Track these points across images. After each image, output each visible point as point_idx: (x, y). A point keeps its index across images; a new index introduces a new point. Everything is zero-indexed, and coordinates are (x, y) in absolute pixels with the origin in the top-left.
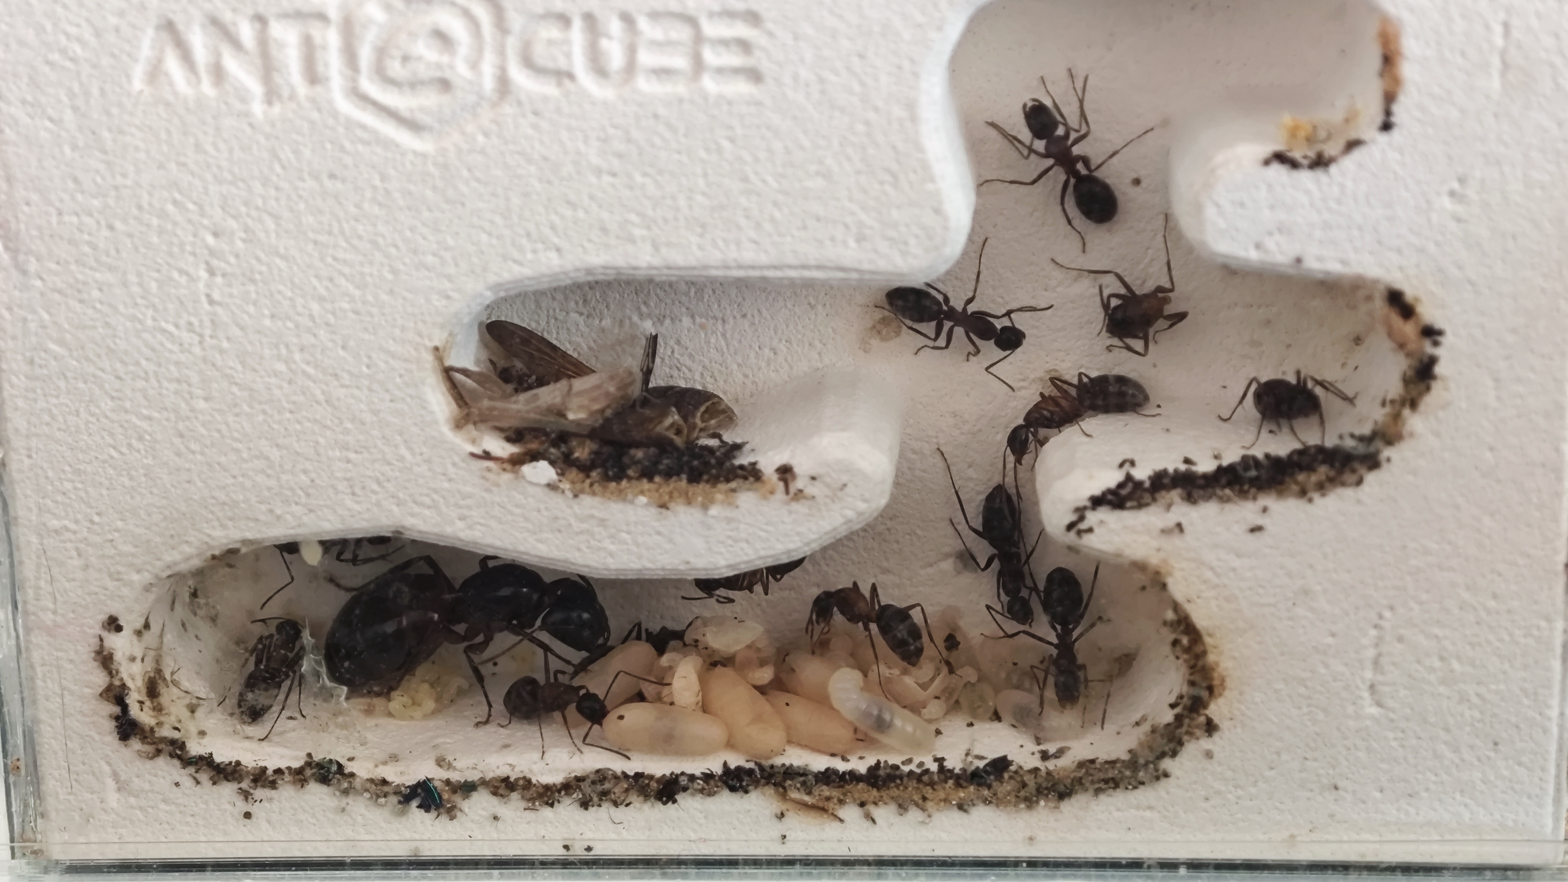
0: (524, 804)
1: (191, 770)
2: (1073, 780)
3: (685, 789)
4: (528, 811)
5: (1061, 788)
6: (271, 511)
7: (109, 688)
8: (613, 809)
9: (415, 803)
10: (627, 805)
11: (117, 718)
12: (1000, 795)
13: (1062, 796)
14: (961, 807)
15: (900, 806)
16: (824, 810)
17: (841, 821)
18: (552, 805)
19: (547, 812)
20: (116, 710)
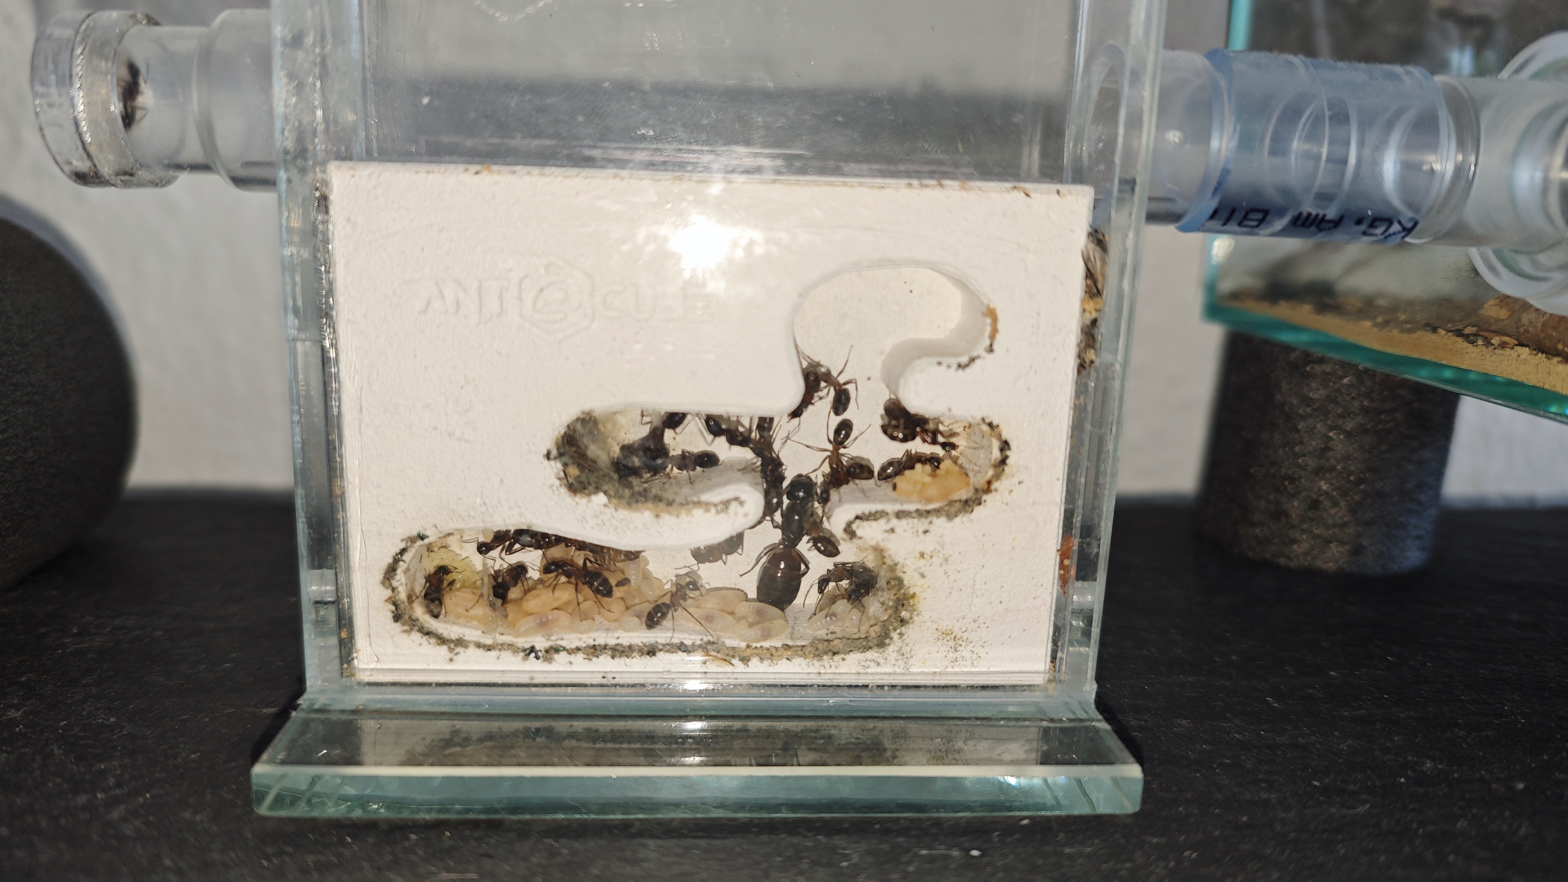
0: (585, 656)
1: (427, 637)
2: (840, 647)
3: (661, 650)
4: (586, 660)
6: (469, 516)
7: (390, 598)
8: (626, 659)
9: (533, 655)
10: (633, 658)
11: (393, 612)
12: (807, 653)
13: (834, 654)
14: (788, 659)
15: (761, 658)
16: (725, 660)
17: (733, 665)
18: (598, 657)
19: (595, 659)
20: (393, 608)
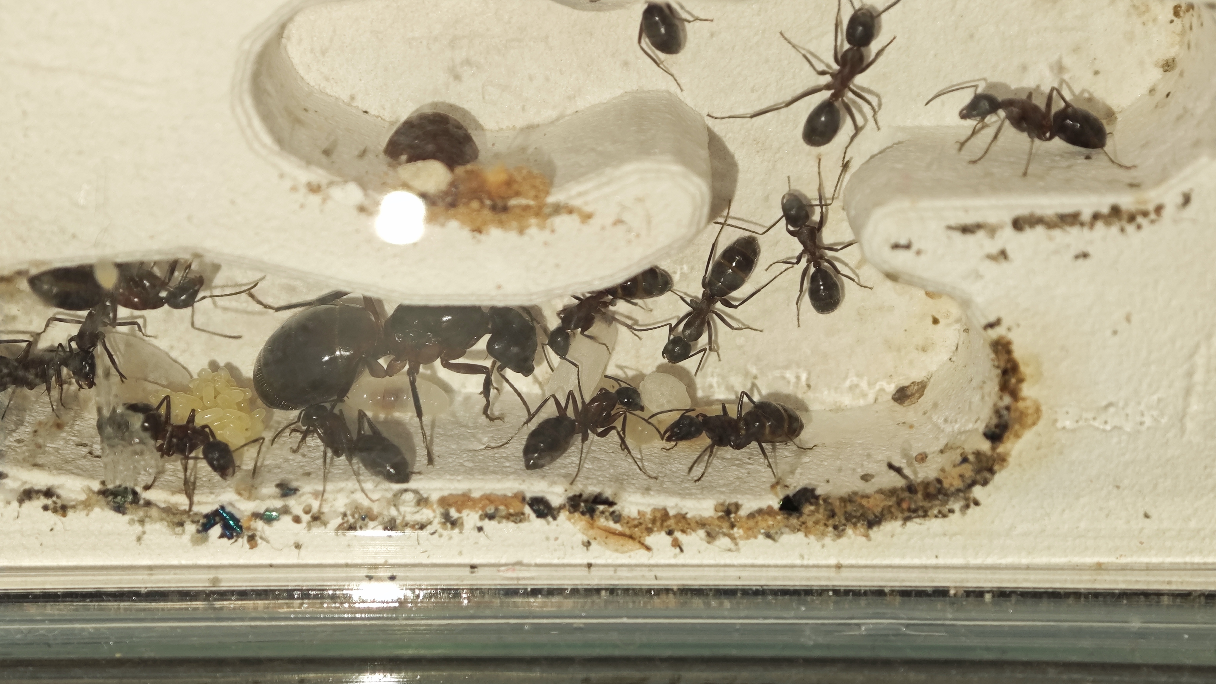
2: (883, 509)
3: (491, 517)
5: (871, 517)
12: (810, 523)
13: (871, 524)
14: (768, 536)
15: (709, 534)
16: (631, 537)
17: (648, 549)
